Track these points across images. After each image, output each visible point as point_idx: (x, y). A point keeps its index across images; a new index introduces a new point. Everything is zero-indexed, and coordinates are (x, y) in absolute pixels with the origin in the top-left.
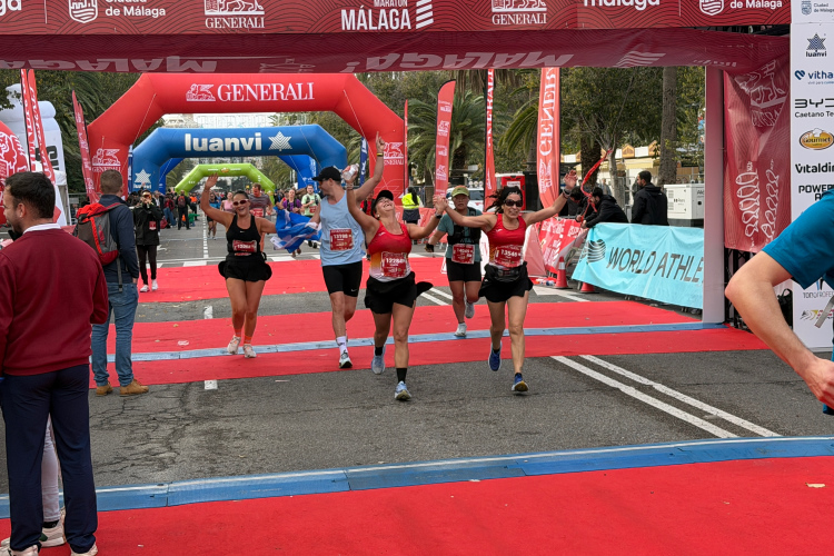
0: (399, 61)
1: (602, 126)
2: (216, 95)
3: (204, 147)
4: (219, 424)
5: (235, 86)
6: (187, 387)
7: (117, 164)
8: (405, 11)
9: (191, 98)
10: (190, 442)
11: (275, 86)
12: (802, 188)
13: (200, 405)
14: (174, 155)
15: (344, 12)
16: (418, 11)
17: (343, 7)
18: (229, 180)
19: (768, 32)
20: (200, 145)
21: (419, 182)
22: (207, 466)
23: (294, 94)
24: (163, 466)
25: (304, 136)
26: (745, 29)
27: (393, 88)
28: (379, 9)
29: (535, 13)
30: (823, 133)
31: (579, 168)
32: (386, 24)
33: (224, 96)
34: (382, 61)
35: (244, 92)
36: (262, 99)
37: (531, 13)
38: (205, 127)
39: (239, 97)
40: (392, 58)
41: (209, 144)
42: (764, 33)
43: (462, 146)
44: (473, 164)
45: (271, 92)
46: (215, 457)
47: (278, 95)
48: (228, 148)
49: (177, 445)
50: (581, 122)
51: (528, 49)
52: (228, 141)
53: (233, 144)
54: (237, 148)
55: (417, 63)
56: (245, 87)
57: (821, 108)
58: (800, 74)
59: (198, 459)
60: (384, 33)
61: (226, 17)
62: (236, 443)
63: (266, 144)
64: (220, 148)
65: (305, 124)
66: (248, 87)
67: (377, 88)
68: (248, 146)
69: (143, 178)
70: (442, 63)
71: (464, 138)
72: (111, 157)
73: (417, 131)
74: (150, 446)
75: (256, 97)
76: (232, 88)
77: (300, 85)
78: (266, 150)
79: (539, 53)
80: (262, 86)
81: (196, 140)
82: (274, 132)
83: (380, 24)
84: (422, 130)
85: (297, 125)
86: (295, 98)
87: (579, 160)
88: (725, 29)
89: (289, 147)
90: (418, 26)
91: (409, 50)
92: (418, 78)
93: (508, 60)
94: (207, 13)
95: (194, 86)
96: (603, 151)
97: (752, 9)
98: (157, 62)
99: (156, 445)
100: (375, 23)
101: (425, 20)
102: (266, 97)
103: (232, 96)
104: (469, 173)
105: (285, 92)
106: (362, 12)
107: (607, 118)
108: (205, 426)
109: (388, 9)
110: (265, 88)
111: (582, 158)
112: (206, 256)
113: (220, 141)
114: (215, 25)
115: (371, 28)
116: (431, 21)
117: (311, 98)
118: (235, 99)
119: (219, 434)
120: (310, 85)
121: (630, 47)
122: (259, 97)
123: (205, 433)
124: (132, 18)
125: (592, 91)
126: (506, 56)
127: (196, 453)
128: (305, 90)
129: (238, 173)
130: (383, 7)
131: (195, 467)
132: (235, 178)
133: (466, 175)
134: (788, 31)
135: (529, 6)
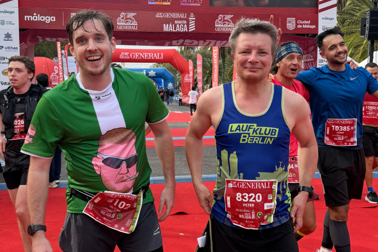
0: (183, 42)
2: (130, 57)
5: (136, 54)
9: (121, 57)
15: (164, 25)
16: (190, 25)
17: (164, 23)
19: (311, 36)
23: (156, 57)
28: (176, 24)
32: (179, 30)
33: (133, 57)
34: (178, 42)
35: (139, 56)
39: (137, 57)
45: (148, 56)
47: (151, 57)
55: (190, 43)
60: (178, 33)
61: (124, 25)
63: (147, 74)
65: (161, 67)
66: (141, 54)
75: (143, 57)
77: (158, 54)
80: (145, 54)
82: (150, 70)
83: (177, 30)
89: (155, 75)
90: (190, 31)
91: (187, 39)
95: (122, 53)
97: (305, 28)
101: (192, 28)
102: (147, 58)
103: (135, 57)
106: (171, 25)
109: (180, 24)
114: (121, 28)
116: (194, 29)
117: (162, 58)
120: (162, 54)
122: (145, 57)
128: (160, 56)
130: (178, 24)
135: (228, 25)
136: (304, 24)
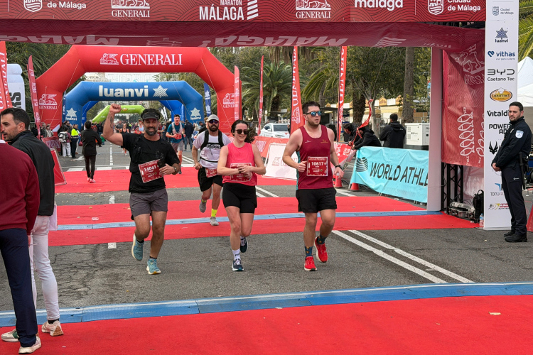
0: (236, 40)
1: (366, 85)
2: (119, 61)
3: (111, 94)
4: (116, 271)
5: (131, 55)
6: (96, 247)
7: (55, 104)
8: (240, 9)
9: (103, 62)
10: (98, 281)
11: (157, 56)
12: (491, 126)
13: (105, 259)
14: (92, 99)
15: (201, 8)
16: (249, 9)
17: (201, 5)
18: (127, 116)
19: (471, 26)
20: (109, 93)
21: (249, 119)
22: (108, 297)
23: (169, 61)
24: (80, 296)
25: (175, 88)
26: (457, 24)
27: (233, 58)
28: (223, 7)
29: (324, 11)
30: (505, 91)
31: (351, 112)
32: (228, 16)
33: (125, 62)
34: (225, 41)
35: (137, 59)
36: (149, 64)
37: (320, 11)
38: (112, 81)
39: (134, 62)
40: (231, 38)
41: (114, 92)
42: (469, 27)
43: (277, 97)
44: (284, 108)
45: (155, 59)
46: (113, 291)
47: (159, 62)
48: (127, 95)
49: (90, 283)
50: (353, 82)
51: (319, 34)
52: (127, 91)
53: (130, 93)
54: (132, 95)
55: (247, 42)
56: (138, 56)
57: (504, 75)
58: (491, 53)
59: (103, 292)
60: (227, 23)
61: (125, 10)
62: (127, 283)
63: (151, 93)
64: (122, 95)
65: (177, 80)
66: (140, 56)
67: (223, 58)
68: (139, 94)
69: (72, 114)
70: (264, 43)
71: (278, 91)
72: (51, 100)
73: (248, 86)
74: (71, 284)
75: (145, 62)
76: (129, 56)
77: (173, 56)
78: (151, 97)
79: (326, 37)
80: (149, 56)
81: (106, 90)
82: (156, 86)
83: (224, 16)
84: (251, 86)
85: (171, 81)
86: (170, 64)
87: (351, 107)
88: (445, 24)
89: (166, 95)
90: (249, 18)
91: (243, 34)
92: (249, 52)
93: (306, 41)
94: (113, 7)
95: (105, 55)
96: (367, 101)
97: (462, 11)
98: (80, 38)
99: (76, 283)
100: (221, 16)
101: (253, 14)
102: (151, 62)
103: (130, 61)
104: (281, 114)
105: (163, 60)
106: (212, 8)
107: (370, 80)
108: (108, 272)
109: (229, 7)
110: (151, 57)
111: (354, 105)
112: (111, 164)
113: (121, 90)
114: (118, 15)
115: (218, 19)
116: (257, 15)
117: (180, 64)
118: (132, 64)
119: (117, 276)
120: (180, 55)
121: (384, 34)
122: (147, 62)
123: (108, 276)
124: (64, 9)
125: (360, 63)
126: (305, 39)
127: (101, 289)
128: (177, 59)
129: (133, 112)
130: (226, 6)
131: (101, 297)
132: (132, 115)
133: (279, 115)
134: (484, 26)
135: (320, 7)
136: (460, 4)
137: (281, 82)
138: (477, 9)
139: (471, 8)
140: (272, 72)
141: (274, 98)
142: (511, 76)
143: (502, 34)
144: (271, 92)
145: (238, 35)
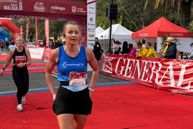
1: (58, 32)
8: (17, 7)
12: (89, 44)
15: (5, 6)
16: (20, 7)
17: (4, 5)
19: (84, 16)
26: (80, 16)
27: (18, 23)
30: (92, 34)
31: (54, 40)
34: (13, 16)
44: (34, 38)
51: (41, 16)
55: (20, 17)
57: (92, 30)
58: (89, 24)
60: (13, 11)
67: (15, 23)
70: (25, 17)
71: (32, 33)
79: (43, 17)
83: (12, 9)
84: (24, 31)
88: (75, 15)
90: (20, 10)
91: (18, 14)
92: (23, 22)
93: (37, 18)
97: (81, 12)
100: (11, 9)
101: (21, 9)
104: (33, 40)
106: (8, 6)
109: (13, 6)
111: (54, 38)
116: (22, 9)
120: (1, 21)
121: (60, 17)
130: (12, 6)
134: (87, 17)
135: (41, 8)
136: (81, 10)
137: (33, 31)
138: (85, 12)
139: (83, 11)
140: (30, 28)
141: (31, 36)
142: (94, 31)
143: (91, 19)
144: (30, 34)
145: (16, 15)
